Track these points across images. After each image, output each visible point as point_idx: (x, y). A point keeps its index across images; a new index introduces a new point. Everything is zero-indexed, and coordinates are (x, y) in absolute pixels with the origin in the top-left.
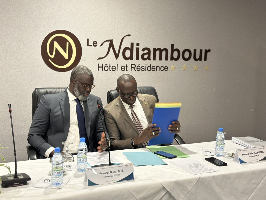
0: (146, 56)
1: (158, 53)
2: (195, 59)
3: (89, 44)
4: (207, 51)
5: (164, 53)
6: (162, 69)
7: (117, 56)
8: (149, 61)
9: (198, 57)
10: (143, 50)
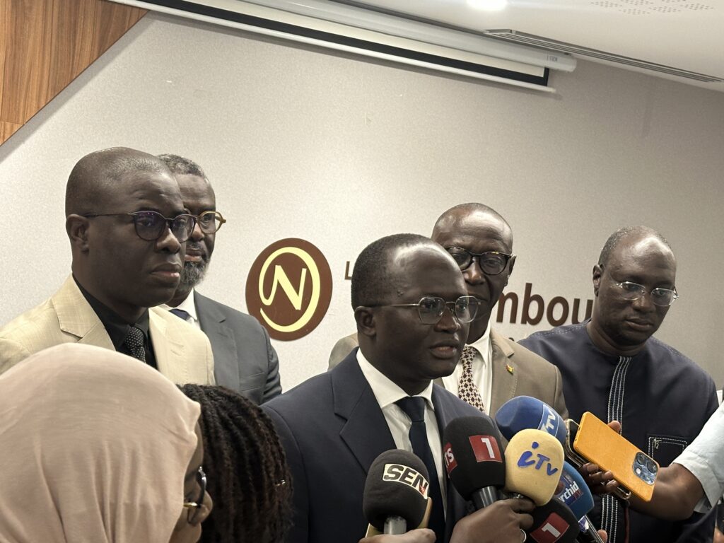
5: (509, 303)
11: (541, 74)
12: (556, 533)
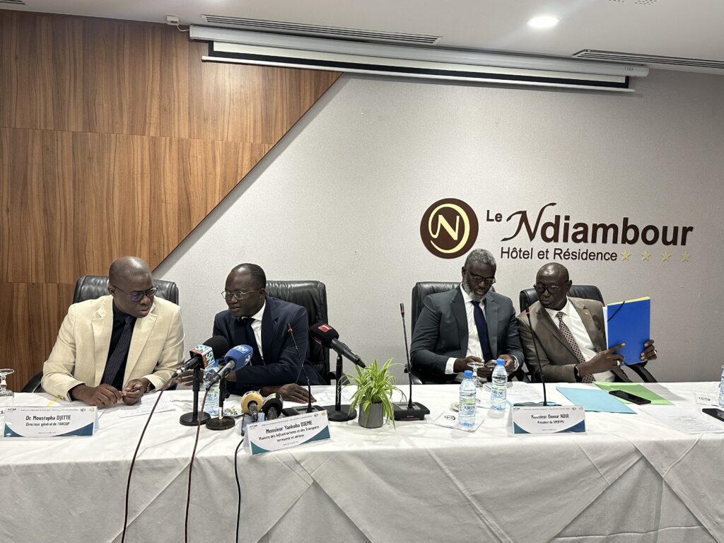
0: (580, 237)
1: (600, 231)
2: (665, 242)
3: (490, 218)
4: (686, 230)
5: (611, 231)
6: (607, 257)
7: (532, 236)
8: (586, 244)
9: (670, 238)
10: (576, 226)
11: (623, 81)
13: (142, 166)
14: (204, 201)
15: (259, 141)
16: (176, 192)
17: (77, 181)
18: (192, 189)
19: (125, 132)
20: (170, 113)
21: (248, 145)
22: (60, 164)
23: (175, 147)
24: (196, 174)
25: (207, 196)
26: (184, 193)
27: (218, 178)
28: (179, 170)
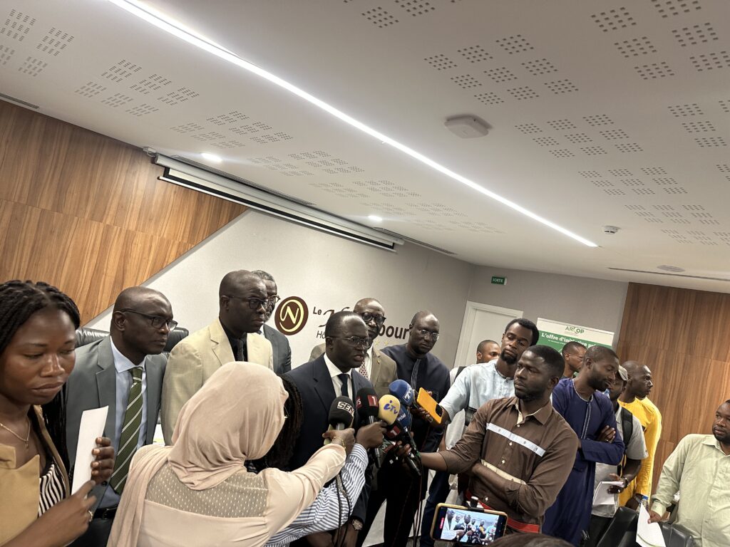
2: (396, 337)
3: (315, 312)
9: (398, 335)
11: (391, 245)
12: (396, 434)
13: (94, 245)
14: (135, 278)
15: (185, 241)
16: (115, 268)
17: (35, 249)
18: (128, 268)
19: (86, 217)
20: (125, 210)
21: (177, 242)
22: (24, 232)
23: (123, 235)
24: (134, 256)
25: (138, 274)
26: (122, 269)
27: (150, 262)
28: (122, 253)
